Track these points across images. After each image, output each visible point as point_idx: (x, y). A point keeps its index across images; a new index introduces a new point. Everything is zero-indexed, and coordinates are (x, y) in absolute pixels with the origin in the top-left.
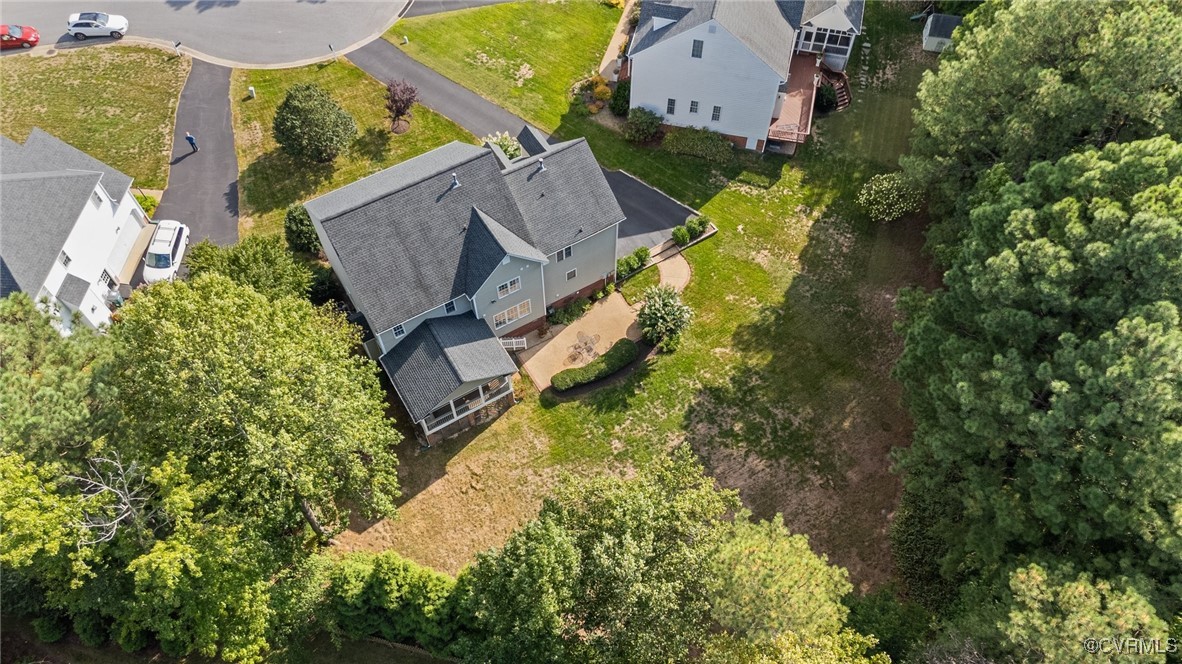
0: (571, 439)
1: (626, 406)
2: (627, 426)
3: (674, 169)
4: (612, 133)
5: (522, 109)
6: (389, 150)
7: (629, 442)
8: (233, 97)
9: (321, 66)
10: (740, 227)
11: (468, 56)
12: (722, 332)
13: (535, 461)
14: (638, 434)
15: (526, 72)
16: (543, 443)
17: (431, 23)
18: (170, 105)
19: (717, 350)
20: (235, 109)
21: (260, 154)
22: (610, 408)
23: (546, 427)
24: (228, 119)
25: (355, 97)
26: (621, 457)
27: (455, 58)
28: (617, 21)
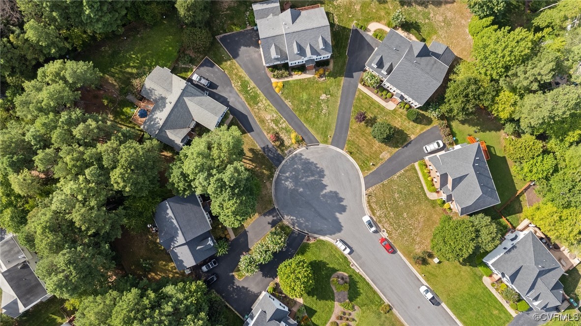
0: (430, 31)
1: (416, 22)
2: (421, 21)
3: (339, 40)
4: (334, 63)
5: (338, 90)
6: (371, 117)
7: (425, 19)
8: (375, 168)
9: (351, 153)
10: (350, 16)
11: (325, 116)
12: (385, 8)
13: (439, 36)
14: (422, 17)
15: (323, 97)
16: (434, 37)
17: (318, 133)
18: (387, 182)
19: (391, 8)
20: (379, 165)
21: (390, 148)
22: (419, 25)
23: (430, 38)
24: (383, 164)
25: (357, 137)
26: (429, 19)
27: (328, 119)
28: (289, 81)
